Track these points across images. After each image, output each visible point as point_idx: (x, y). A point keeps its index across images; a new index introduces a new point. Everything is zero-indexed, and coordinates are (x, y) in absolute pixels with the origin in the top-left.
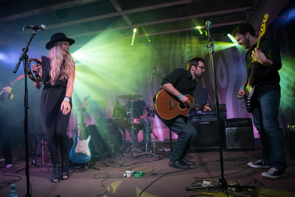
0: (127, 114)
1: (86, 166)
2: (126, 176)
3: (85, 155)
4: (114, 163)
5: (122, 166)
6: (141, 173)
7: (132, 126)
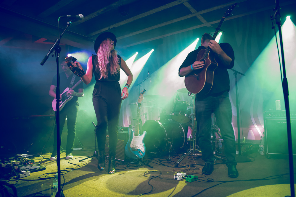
0: (187, 109)
1: (140, 162)
2: (176, 178)
3: (140, 151)
4: (171, 161)
5: (177, 166)
6: (193, 176)
7: (192, 123)
